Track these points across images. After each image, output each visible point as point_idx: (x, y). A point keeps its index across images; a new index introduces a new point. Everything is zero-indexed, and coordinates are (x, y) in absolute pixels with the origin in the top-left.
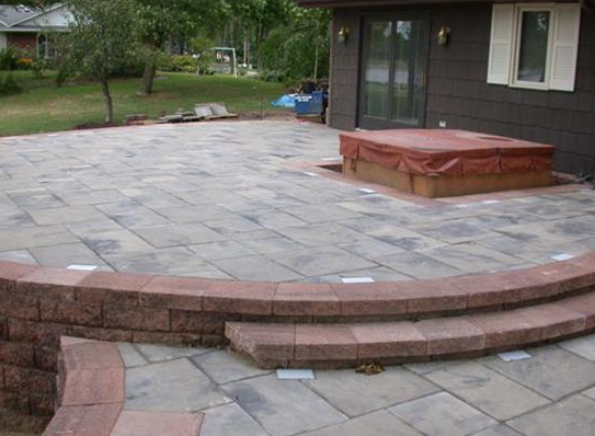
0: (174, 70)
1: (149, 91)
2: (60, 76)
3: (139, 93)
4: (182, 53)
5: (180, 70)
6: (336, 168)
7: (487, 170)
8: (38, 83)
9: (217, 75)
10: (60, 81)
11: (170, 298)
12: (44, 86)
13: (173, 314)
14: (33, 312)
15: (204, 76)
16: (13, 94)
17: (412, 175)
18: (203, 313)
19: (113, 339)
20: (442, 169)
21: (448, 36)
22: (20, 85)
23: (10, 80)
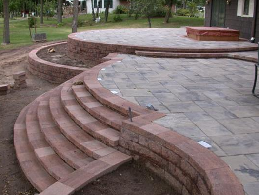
0: (182, 15)
1: (167, 22)
2: (136, 16)
3: (164, 23)
4: (185, 9)
5: (185, 15)
6: (186, 36)
7: (216, 35)
8: (129, 18)
9: (199, 18)
10: (136, 18)
11: (127, 46)
12: (130, 19)
13: (127, 49)
14: (105, 49)
15: (193, 18)
16: (119, 22)
17: (197, 36)
18: (132, 49)
19: (118, 53)
20: (203, 34)
21: (230, 3)
22: (122, 18)
23: (119, 17)
